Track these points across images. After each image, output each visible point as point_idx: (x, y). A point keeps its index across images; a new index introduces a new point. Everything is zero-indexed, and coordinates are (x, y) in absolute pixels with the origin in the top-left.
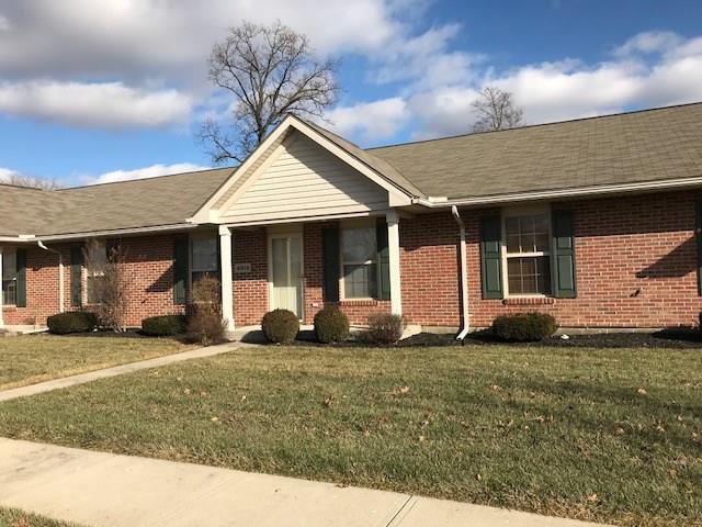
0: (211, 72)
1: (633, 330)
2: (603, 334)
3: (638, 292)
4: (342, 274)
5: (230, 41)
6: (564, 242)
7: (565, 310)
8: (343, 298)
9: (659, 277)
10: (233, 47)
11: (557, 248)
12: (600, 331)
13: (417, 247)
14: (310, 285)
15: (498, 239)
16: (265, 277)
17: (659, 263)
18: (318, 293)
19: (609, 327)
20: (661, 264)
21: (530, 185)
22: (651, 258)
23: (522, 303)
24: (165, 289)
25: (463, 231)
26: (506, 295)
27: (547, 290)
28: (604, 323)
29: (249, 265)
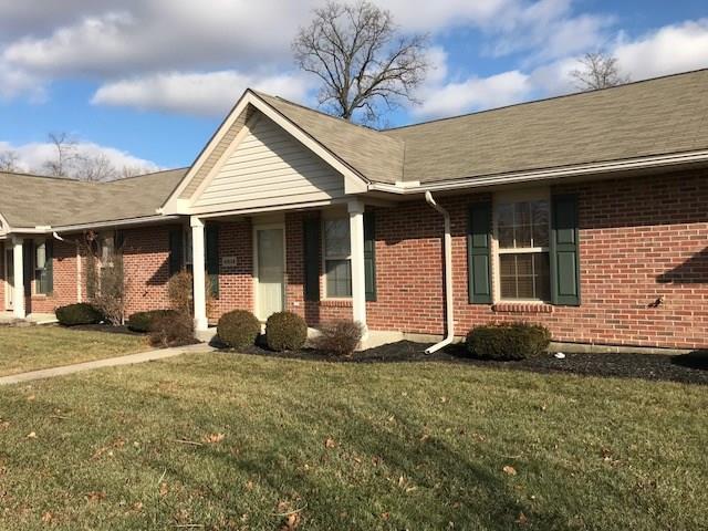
0: (297, 57)
1: (652, 351)
2: (613, 354)
3: (658, 302)
4: (324, 270)
5: (316, 24)
6: (566, 235)
7: (566, 321)
8: (324, 297)
9: (688, 282)
10: (318, 29)
11: (558, 243)
12: (609, 349)
13: (397, 240)
14: (292, 282)
15: (488, 231)
16: (250, 272)
17: (688, 263)
18: (299, 290)
19: (621, 345)
20: (691, 265)
21: (523, 164)
22: (677, 256)
23: (514, 310)
24: (162, 283)
25: (447, 221)
26: (497, 299)
27: (546, 295)
28: (615, 340)
29: (235, 258)
